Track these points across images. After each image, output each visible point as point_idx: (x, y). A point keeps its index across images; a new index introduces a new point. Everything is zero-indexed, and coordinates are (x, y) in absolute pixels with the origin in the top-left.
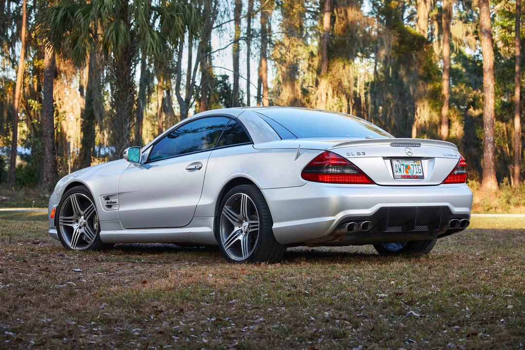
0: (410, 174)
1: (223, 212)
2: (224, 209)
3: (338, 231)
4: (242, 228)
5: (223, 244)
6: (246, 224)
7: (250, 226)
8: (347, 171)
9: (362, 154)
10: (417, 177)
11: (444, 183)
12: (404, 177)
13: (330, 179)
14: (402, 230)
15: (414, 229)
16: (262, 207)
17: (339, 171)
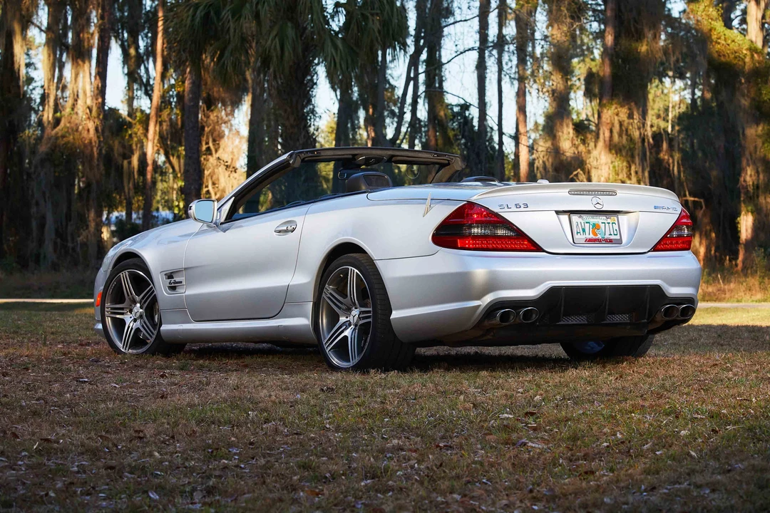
0: (599, 237)
1: (324, 295)
2: (325, 290)
3: (486, 323)
4: (350, 318)
5: (324, 343)
6: (355, 312)
7: (361, 316)
8: (500, 232)
9: (522, 206)
10: (611, 241)
11: (654, 251)
12: (590, 241)
13: (473, 244)
14: (587, 321)
15: (604, 320)
16: (376, 286)
17: (488, 232)
